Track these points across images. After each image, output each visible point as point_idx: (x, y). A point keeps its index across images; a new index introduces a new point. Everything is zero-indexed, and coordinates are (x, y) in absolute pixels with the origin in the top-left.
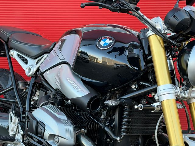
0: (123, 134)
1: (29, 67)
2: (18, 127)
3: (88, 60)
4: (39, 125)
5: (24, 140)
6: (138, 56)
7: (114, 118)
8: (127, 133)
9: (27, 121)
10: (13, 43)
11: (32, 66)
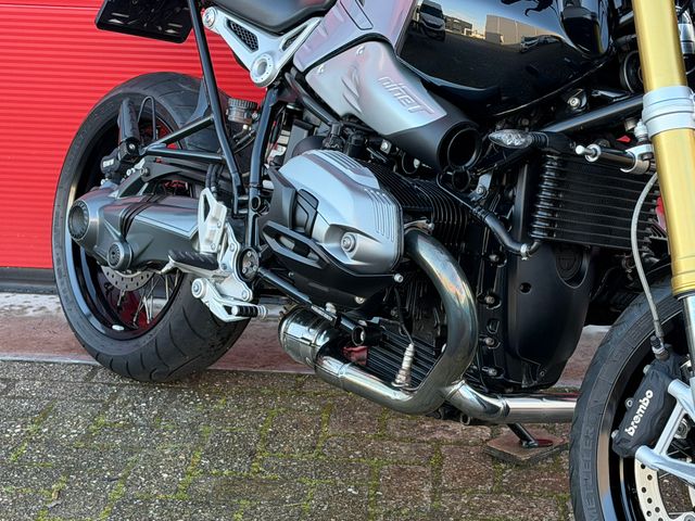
0: (537, 234)
1: (262, 57)
2: (225, 230)
3: (444, 32)
4: (301, 200)
5: (241, 267)
6: (593, 15)
7: (514, 196)
8: (550, 233)
9: (252, 214)
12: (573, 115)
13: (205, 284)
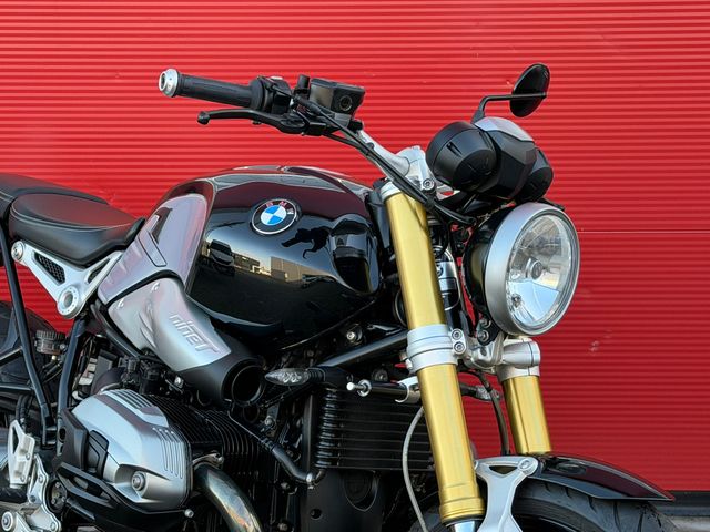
0: (321, 464)
1: (68, 290)
2: (34, 462)
3: (233, 268)
4: (92, 442)
5: (50, 498)
6: (362, 254)
7: (301, 425)
8: (333, 462)
9: (60, 444)
10: (22, 221)
11: (77, 286)
12: (350, 348)
13: (14, 517)
